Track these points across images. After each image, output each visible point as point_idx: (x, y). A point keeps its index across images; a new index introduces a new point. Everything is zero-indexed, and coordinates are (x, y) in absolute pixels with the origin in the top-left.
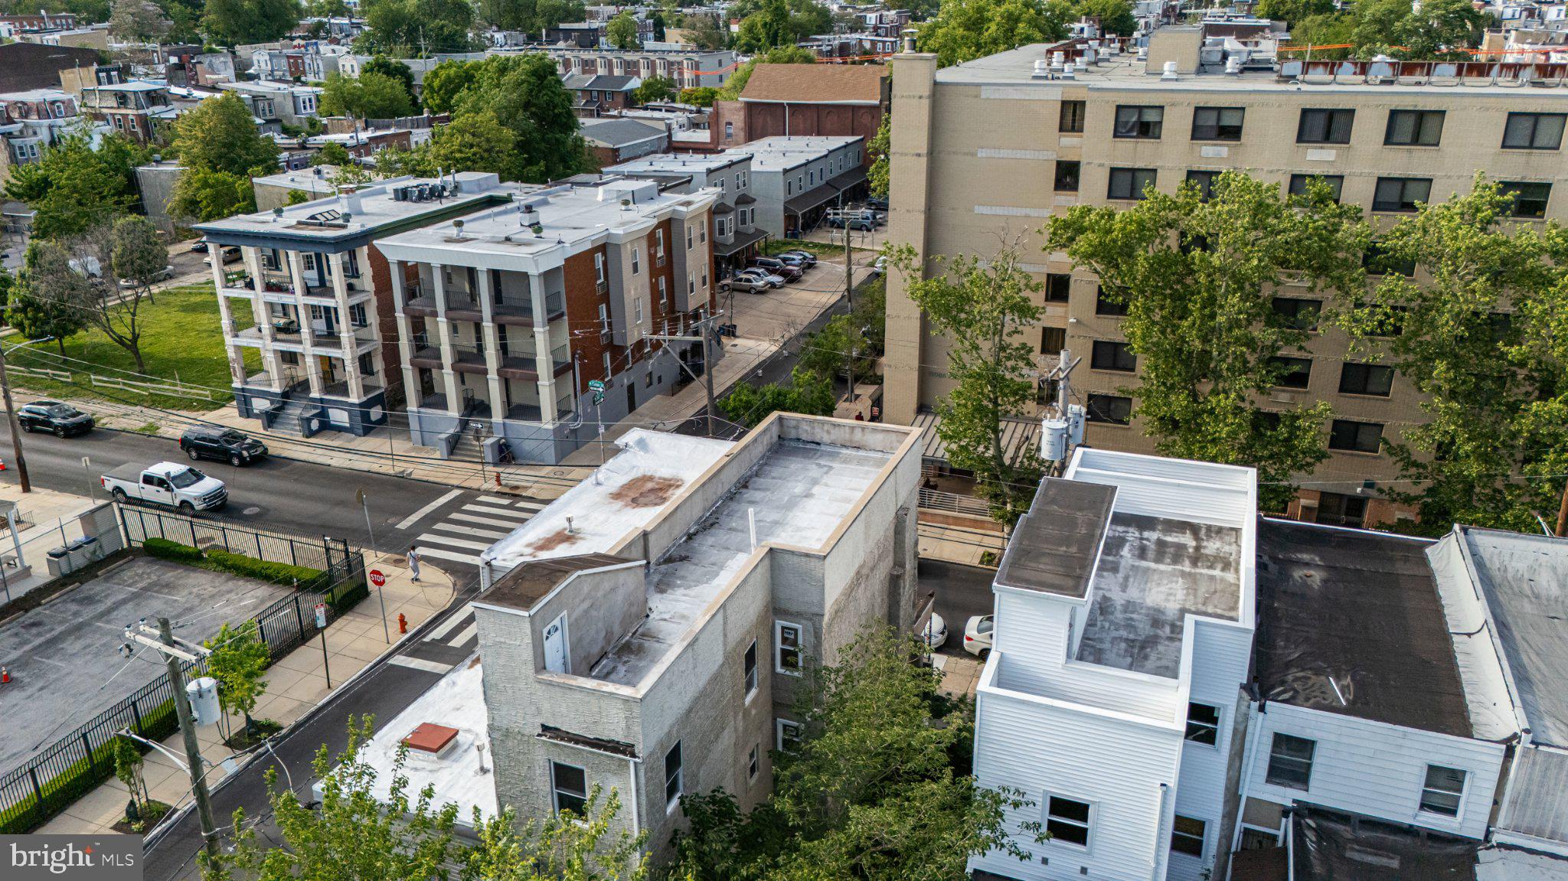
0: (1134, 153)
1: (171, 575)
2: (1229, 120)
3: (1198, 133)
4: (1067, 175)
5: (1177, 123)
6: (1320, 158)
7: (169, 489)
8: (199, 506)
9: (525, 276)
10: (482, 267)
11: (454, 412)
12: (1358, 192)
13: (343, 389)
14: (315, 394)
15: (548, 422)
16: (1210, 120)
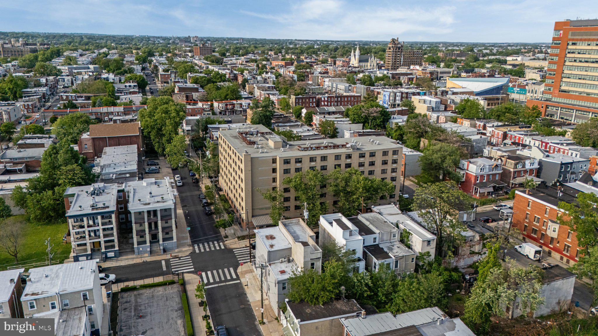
0: (287, 167)
1: (135, 292)
2: (300, 160)
3: (296, 162)
4: (274, 170)
5: (293, 161)
6: (313, 164)
7: (105, 279)
8: (114, 281)
9: (171, 209)
10: (159, 209)
11: (148, 244)
12: (318, 168)
13: (113, 246)
14: (103, 250)
15: (175, 240)
16: (297, 160)
